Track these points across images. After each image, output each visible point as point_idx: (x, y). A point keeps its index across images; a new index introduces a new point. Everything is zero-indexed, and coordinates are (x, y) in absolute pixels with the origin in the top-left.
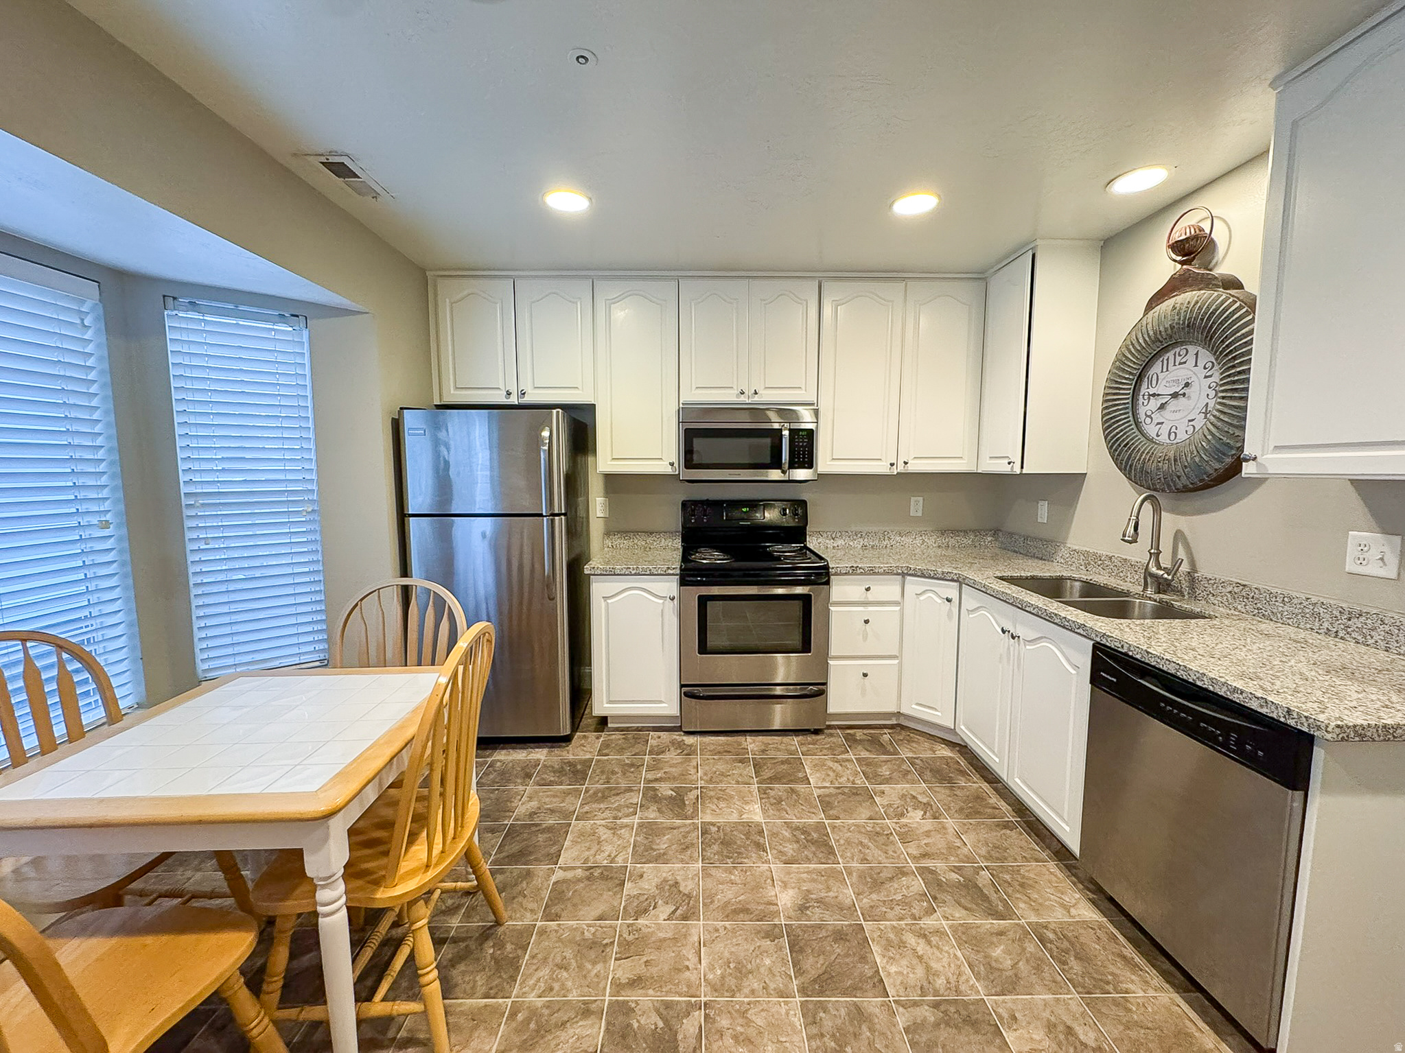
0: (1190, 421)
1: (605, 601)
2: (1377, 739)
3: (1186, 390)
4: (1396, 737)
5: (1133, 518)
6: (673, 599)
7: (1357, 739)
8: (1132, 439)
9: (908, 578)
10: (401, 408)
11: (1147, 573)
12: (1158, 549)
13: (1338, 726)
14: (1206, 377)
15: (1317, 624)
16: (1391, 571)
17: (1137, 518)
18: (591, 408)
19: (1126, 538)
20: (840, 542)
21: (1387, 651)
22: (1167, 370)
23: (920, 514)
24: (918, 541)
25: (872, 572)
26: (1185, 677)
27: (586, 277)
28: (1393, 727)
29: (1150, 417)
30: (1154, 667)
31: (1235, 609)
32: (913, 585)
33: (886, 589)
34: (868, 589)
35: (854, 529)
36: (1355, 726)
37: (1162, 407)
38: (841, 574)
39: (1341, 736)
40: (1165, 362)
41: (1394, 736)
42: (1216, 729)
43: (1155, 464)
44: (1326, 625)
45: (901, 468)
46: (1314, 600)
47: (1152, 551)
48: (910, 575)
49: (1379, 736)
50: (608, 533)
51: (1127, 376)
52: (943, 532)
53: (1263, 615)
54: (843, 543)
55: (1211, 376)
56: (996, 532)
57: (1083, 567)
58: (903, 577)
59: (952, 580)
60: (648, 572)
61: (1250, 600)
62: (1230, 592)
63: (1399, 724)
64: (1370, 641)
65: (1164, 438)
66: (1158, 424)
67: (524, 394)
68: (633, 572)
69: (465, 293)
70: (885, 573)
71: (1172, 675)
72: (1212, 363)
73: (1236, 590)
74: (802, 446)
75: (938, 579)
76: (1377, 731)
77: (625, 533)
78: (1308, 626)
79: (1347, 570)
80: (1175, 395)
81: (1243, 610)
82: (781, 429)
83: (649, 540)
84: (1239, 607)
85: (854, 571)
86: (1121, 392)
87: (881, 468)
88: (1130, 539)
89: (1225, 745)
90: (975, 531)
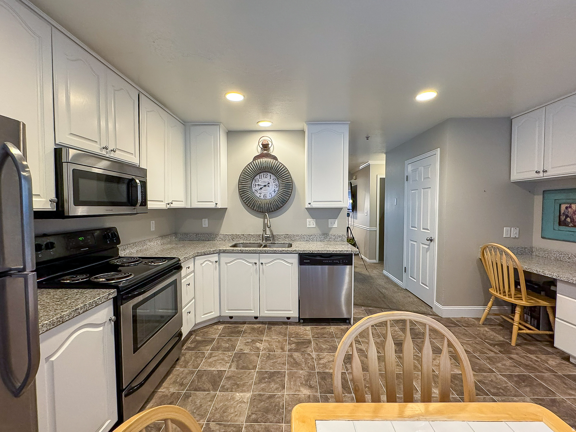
0: (270, 193)
3: (268, 185)
8: (254, 197)
9: (197, 258)
11: (264, 237)
14: (273, 182)
15: (304, 239)
16: (314, 226)
22: (261, 178)
23: (154, 230)
24: (155, 243)
26: (329, 253)
29: (257, 191)
30: (321, 253)
31: (286, 241)
32: (200, 260)
34: (189, 268)
35: (133, 242)
37: (261, 188)
40: (260, 176)
42: (330, 261)
44: (306, 239)
45: (169, 206)
46: (303, 234)
47: (264, 230)
48: (198, 256)
52: (162, 237)
55: (275, 182)
56: (176, 234)
57: (231, 240)
59: (216, 253)
64: (314, 240)
65: (262, 197)
66: (259, 193)
71: (326, 253)
72: (275, 179)
73: (285, 236)
78: (302, 240)
79: (307, 227)
80: (265, 186)
81: (288, 240)
82: (134, 180)
84: (287, 240)
87: (163, 206)
89: (340, 263)
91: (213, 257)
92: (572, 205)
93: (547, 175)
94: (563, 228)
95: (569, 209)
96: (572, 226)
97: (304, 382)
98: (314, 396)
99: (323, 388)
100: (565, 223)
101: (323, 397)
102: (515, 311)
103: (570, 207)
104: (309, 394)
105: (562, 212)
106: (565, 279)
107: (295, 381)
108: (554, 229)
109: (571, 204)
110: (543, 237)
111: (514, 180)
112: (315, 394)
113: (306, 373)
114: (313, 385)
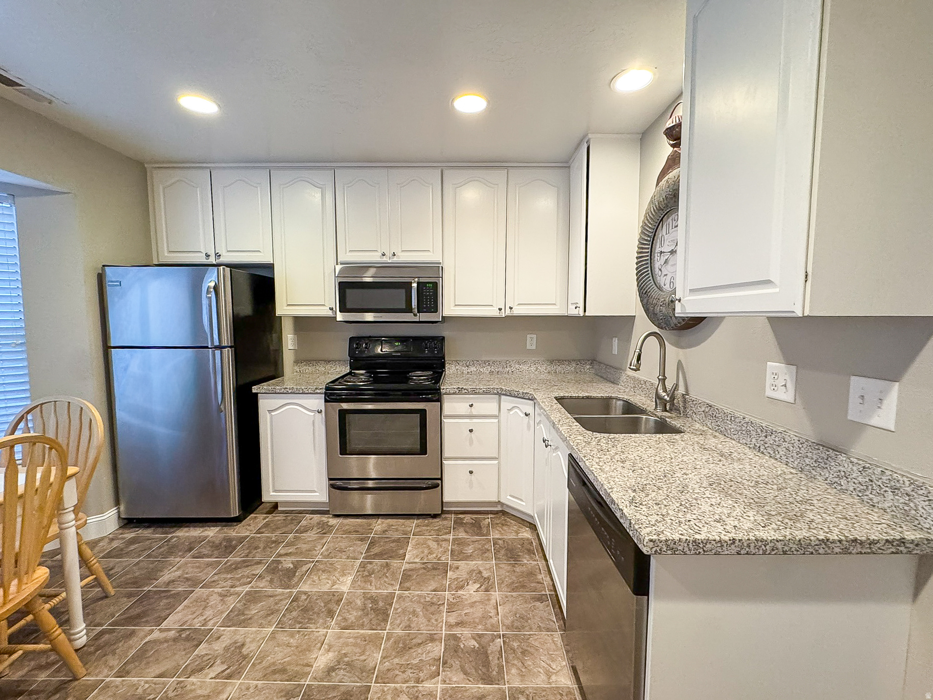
1: (269, 413)
2: (688, 552)
4: (707, 551)
5: (637, 350)
6: (320, 412)
7: (669, 552)
8: (649, 288)
9: (503, 397)
10: (104, 266)
11: (658, 396)
12: (664, 376)
13: (651, 541)
15: (749, 440)
17: (641, 351)
18: (270, 267)
19: (632, 367)
20: (473, 369)
21: (787, 464)
22: (669, 233)
23: (534, 347)
24: (533, 368)
25: (474, 392)
27: (265, 168)
28: (702, 542)
29: (660, 270)
31: (706, 425)
32: (507, 402)
33: (487, 406)
34: (471, 406)
35: (484, 359)
36: (667, 541)
37: (667, 262)
38: (449, 394)
39: (654, 550)
40: (667, 226)
41: (704, 550)
43: (659, 308)
44: (754, 441)
45: (508, 312)
46: (747, 419)
47: (660, 377)
48: (504, 395)
49: (690, 550)
50: (297, 362)
51: (646, 238)
52: (551, 362)
53: (721, 431)
54: (475, 369)
56: (593, 361)
58: (500, 396)
59: (529, 399)
60: (301, 392)
61: (714, 418)
62: (703, 411)
63: (708, 540)
65: (666, 287)
66: (665, 275)
67: (220, 255)
68: (290, 391)
69: (173, 180)
70: (485, 393)
73: (707, 409)
74: (428, 295)
75: (520, 398)
76: (688, 545)
77: (309, 361)
78: (744, 441)
79: (766, 393)
81: (710, 427)
82: (411, 282)
83: (328, 367)
85: (460, 391)
86: (644, 251)
87: (492, 312)
88: (634, 368)
90: (578, 361)
91: (526, 404)
97: (346, 659)
98: (306, 673)
99: (319, 692)
101: (298, 690)
104: (314, 666)
107: (355, 645)
112: (310, 676)
113: (372, 665)
114: (333, 674)
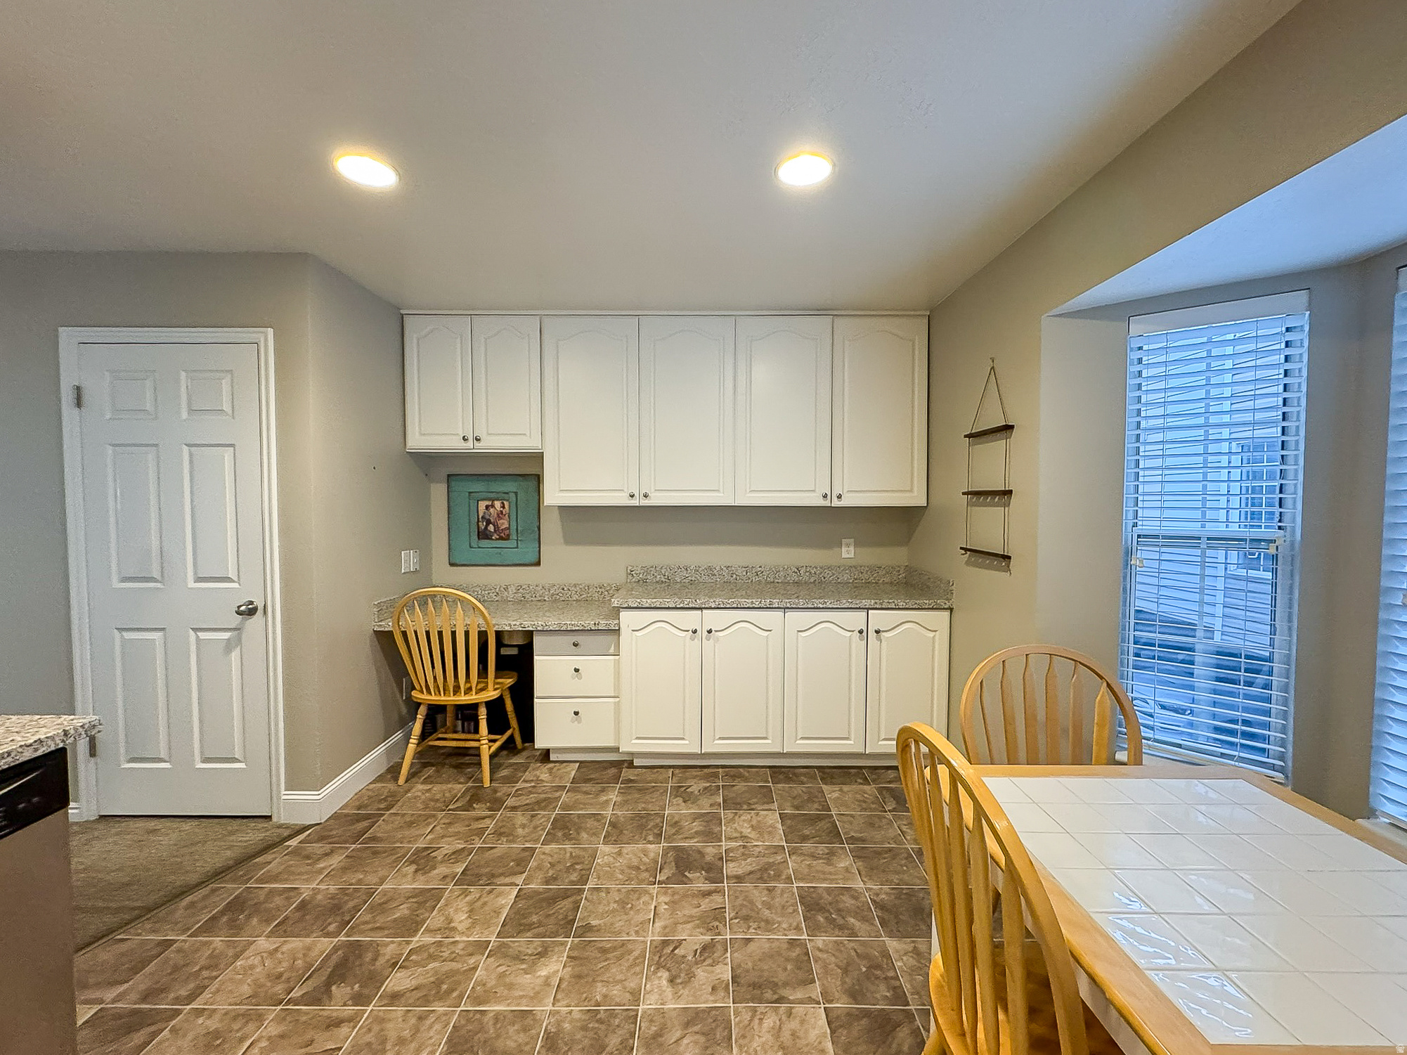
92: (496, 502)
93: (482, 447)
94: (485, 543)
95: (492, 510)
96: (497, 539)
100: (487, 535)
102: (478, 716)
103: (493, 506)
105: (481, 515)
106: (555, 626)
108: (471, 547)
109: (493, 501)
110: (452, 565)
111: (411, 449)
